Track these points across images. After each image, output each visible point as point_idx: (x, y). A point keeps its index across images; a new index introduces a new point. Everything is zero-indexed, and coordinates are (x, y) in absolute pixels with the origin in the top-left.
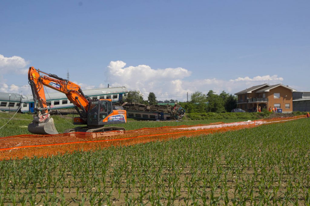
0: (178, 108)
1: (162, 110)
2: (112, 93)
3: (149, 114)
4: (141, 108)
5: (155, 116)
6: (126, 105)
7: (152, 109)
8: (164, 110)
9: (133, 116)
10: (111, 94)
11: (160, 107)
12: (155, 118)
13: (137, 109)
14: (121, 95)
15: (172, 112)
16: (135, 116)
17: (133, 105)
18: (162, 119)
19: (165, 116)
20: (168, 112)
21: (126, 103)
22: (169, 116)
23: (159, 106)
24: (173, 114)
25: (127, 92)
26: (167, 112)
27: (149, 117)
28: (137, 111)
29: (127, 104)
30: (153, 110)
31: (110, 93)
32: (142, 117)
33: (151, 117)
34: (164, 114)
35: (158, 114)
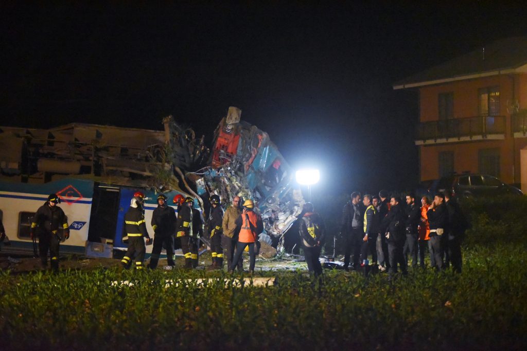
33: (22, 232)
34: (146, 205)
35: (90, 200)
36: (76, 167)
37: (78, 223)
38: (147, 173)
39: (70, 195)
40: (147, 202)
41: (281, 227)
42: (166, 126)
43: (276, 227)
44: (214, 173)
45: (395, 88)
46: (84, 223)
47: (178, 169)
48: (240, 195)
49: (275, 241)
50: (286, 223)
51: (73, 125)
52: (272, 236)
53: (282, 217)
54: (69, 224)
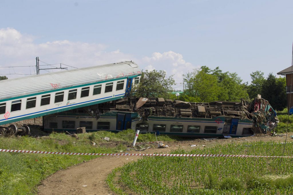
0: (264, 106)
1: (235, 112)
2: (115, 77)
3: (203, 125)
4: (184, 111)
5: (215, 128)
6: (146, 105)
7: (211, 112)
8: (238, 113)
9: (164, 129)
10: (113, 80)
11: (223, 106)
12: (215, 132)
13: (175, 114)
14: (130, 80)
15: (258, 116)
16: (168, 130)
17: (161, 104)
18: (232, 132)
19: (241, 127)
20: (248, 117)
21: (145, 100)
22: (251, 126)
23: (221, 104)
24: (260, 122)
25: (139, 75)
26: (246, 118)
27: (202, 131)
28: (176, 118)
29: (147, 102)
30: (215, 114)
31: (111, 77)
32: (185, 131)
33: (205, 131)
34: (239, 123)
35: (224, 122)
37: (220, 128)
39: (219, 121)
40: (239, 122)
46: (222, 128)
54: (218, 129)
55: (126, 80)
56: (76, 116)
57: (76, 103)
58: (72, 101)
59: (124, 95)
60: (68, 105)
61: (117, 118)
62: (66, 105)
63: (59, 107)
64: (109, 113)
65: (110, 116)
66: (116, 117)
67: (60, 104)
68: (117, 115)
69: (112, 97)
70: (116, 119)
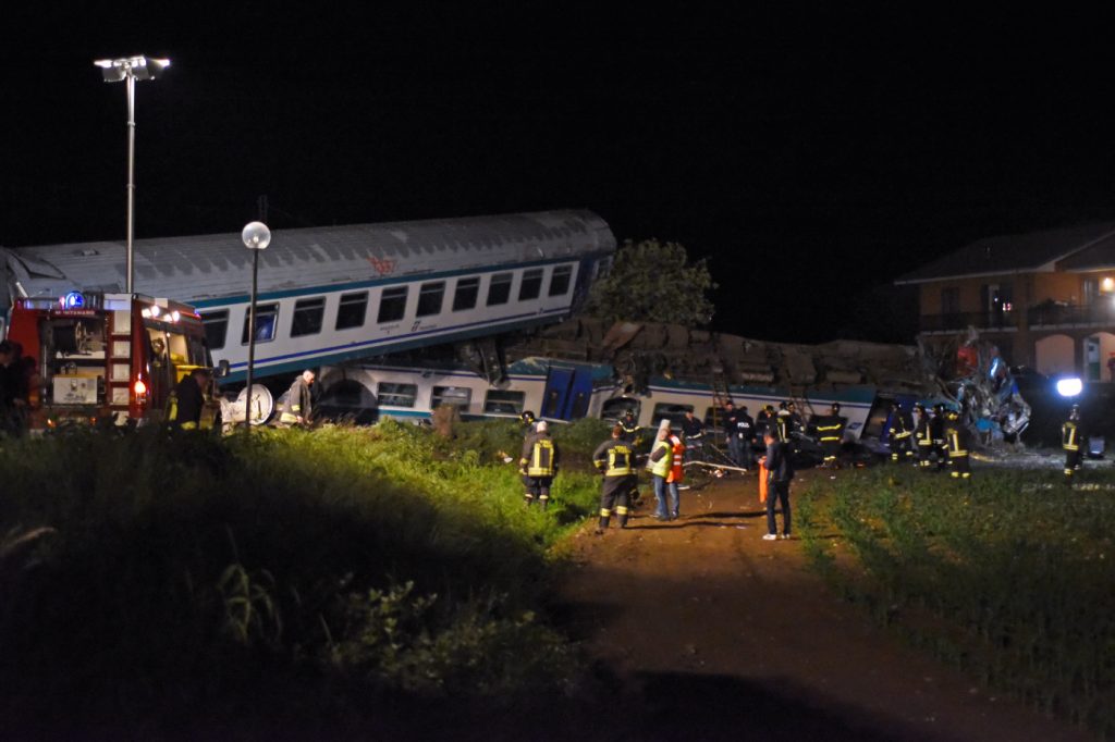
2: (548, 253)
6: (634, 343)
10: (544, 261)
21: (629, 328)
29: (636, 336)
35: (870, 405)
36: (857, 378)
37: (855, 424)
38: (917, 383)
41: (1014, 426)
42: (919, 342)
43: (1009, 426)
44: (968, 382)
45: (897, 283)
46: (860, 424)
47: (940, 380)
48: (989, 400)
49: (1010, 438)
50: (1019, 422)
51: (838, 341)
52: (1005, 433)
53: (1012, 418)
54: (848, 424)
55: (576, 265)
56: (424, 370)
57: (438, 327)
58: (427, 321)
59: (568, 311)
60: (418, 331)
61: (547, 380)
62: (409, 331)
63: (390, 336)
64: (524, 364)
65: (528, 374)
66: (544, 377)
67: (392, 327)
68: (549, 372)
69: (534, 314)
70: (543, 384)
